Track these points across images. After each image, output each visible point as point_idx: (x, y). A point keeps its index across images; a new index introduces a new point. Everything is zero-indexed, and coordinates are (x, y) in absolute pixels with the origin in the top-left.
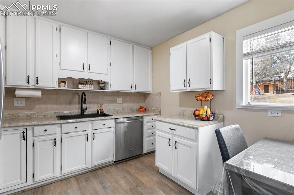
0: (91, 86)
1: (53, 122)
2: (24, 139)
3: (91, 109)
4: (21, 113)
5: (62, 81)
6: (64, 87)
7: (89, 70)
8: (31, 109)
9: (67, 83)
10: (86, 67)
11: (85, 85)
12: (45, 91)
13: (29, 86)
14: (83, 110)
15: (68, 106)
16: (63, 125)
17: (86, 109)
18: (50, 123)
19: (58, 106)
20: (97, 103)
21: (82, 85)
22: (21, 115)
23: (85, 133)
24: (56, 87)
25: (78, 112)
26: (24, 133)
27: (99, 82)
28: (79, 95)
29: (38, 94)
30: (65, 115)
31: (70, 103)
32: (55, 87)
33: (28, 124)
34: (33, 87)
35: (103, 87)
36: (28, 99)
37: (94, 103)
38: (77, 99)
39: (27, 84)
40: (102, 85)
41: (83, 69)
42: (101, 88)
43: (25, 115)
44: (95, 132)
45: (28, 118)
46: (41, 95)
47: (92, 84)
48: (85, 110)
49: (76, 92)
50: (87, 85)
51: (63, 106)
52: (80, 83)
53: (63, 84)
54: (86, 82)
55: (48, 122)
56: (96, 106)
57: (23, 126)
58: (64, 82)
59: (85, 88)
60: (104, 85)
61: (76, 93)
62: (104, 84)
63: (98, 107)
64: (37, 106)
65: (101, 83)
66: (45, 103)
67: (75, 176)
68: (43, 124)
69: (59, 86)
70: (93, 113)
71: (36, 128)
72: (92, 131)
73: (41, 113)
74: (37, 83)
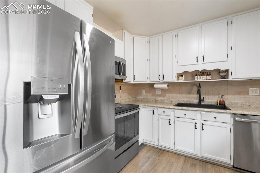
0: (208, 76)
1: (169, 107)
2: (154, 115)
3: (210, 99)
4: (160, 98)
5: (180, 75)
6: (182, 80)
7: (203, 61)
8: (164, 96)
9: (184, 77)
10: (200, 59)
11: (201, 77)
12: (169, 84)
13: (160, 81)
14: (200, 100)
15: (188, 96)
16: (175, 110)
17: (204, 100)
18: (167, 107)
19: (181, 95)
20: (218, 94)
21: (199, 77)
22: (159, 100)
23: (194, 121)
24: (176, 80)
25: (196, 101)
26: (154, 111)
27: (218, 71)
28: (197, 86)
29: (165, 86)
30: (185, 102)
31: (189, 93)
32: (174, 81)
33: (155, 105)
34: (162, 82)
35: (224, 76)
36: (162, 89)
37: (214, 94)
38: (195, 89)
39: (158, 80)
40: (223, 74)
41: (197, 62)
42: (223, 77)
43: (161, 100)
44: (204, 123)
45: (162, 102)
46: (167, 87)
47: (210, 75)
48: (202, 100)
49: (195, 83)
50: (203, 76)
51: (184, 95)
52: (196, 75)
53: (181, 77)
54: (203, 73)
55: (165, 106)
56: (217, 97)
57: (153, 106)
58: (182, 76)
59: (201, 79)
60: (226, 74)
61: (193, 84)
62: (226, 72)
63: (219, 98)
64: (167, 95)
65: (221, 72)
66: (172, 92)
67: (186, 156)
68: (162, 107)
69: (178, 79)
70: (213, 104)
71: (159, 109)
72: (201, 121)
73: (169, 100)
74: (164, 79)
